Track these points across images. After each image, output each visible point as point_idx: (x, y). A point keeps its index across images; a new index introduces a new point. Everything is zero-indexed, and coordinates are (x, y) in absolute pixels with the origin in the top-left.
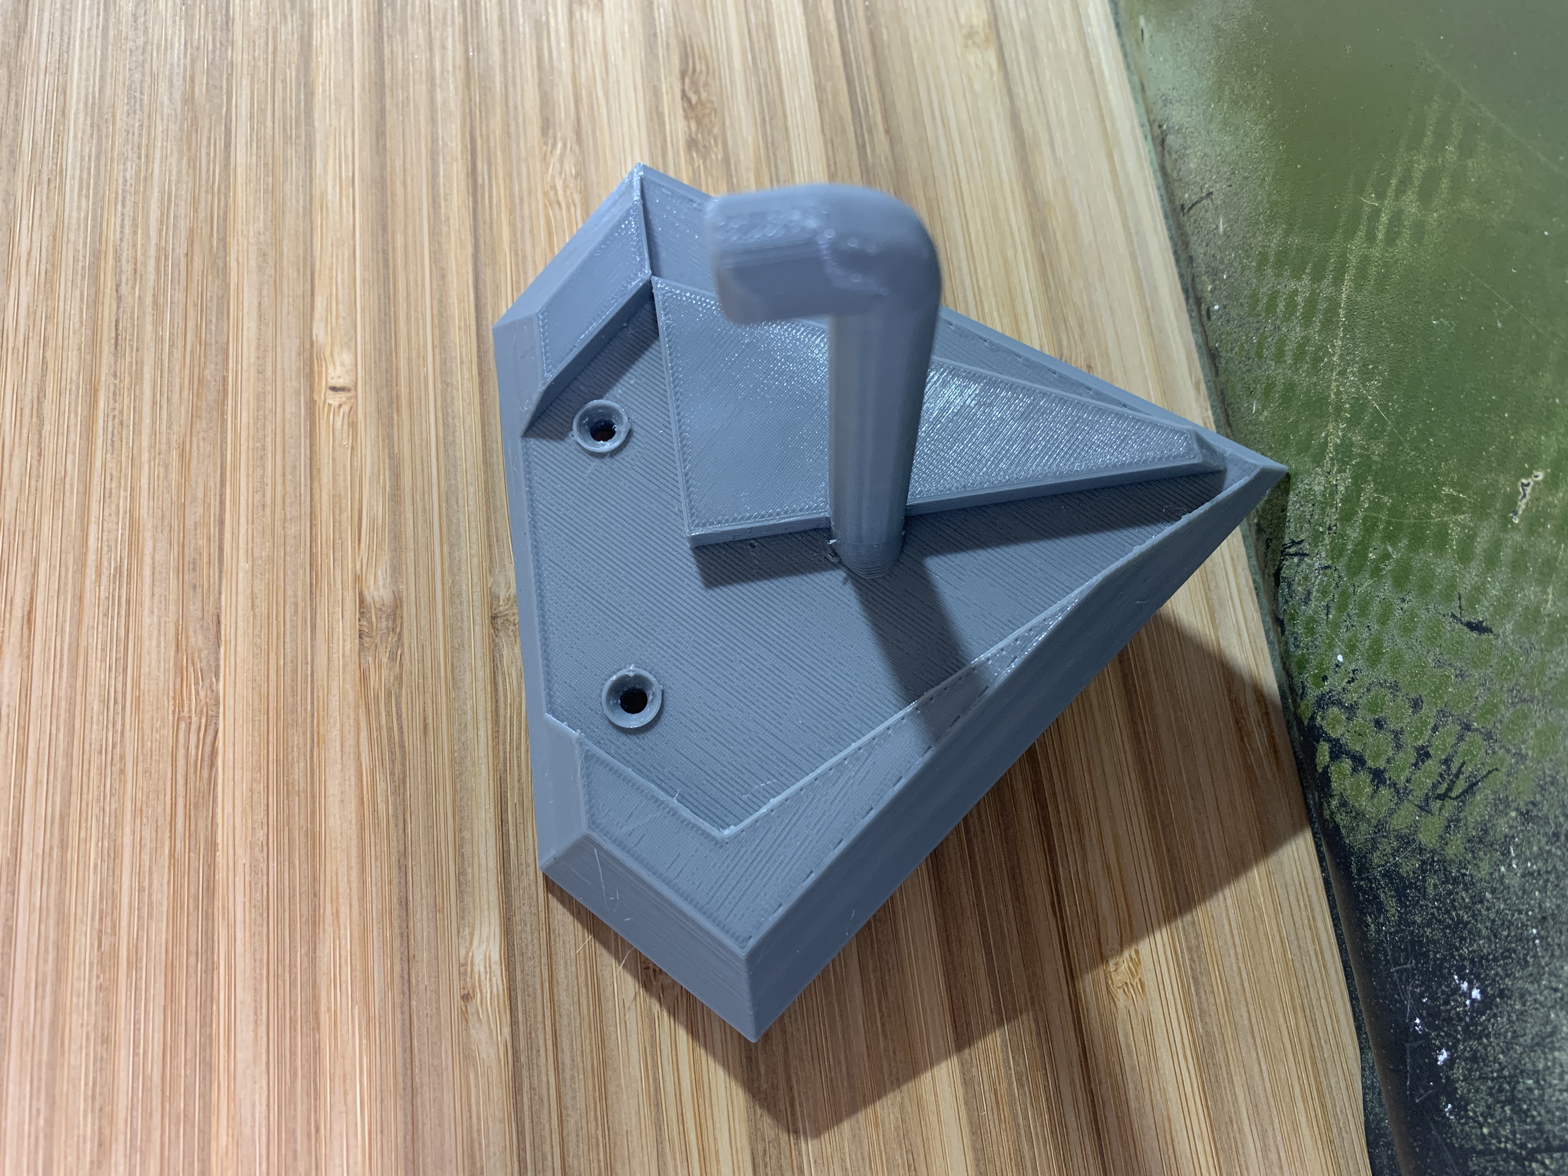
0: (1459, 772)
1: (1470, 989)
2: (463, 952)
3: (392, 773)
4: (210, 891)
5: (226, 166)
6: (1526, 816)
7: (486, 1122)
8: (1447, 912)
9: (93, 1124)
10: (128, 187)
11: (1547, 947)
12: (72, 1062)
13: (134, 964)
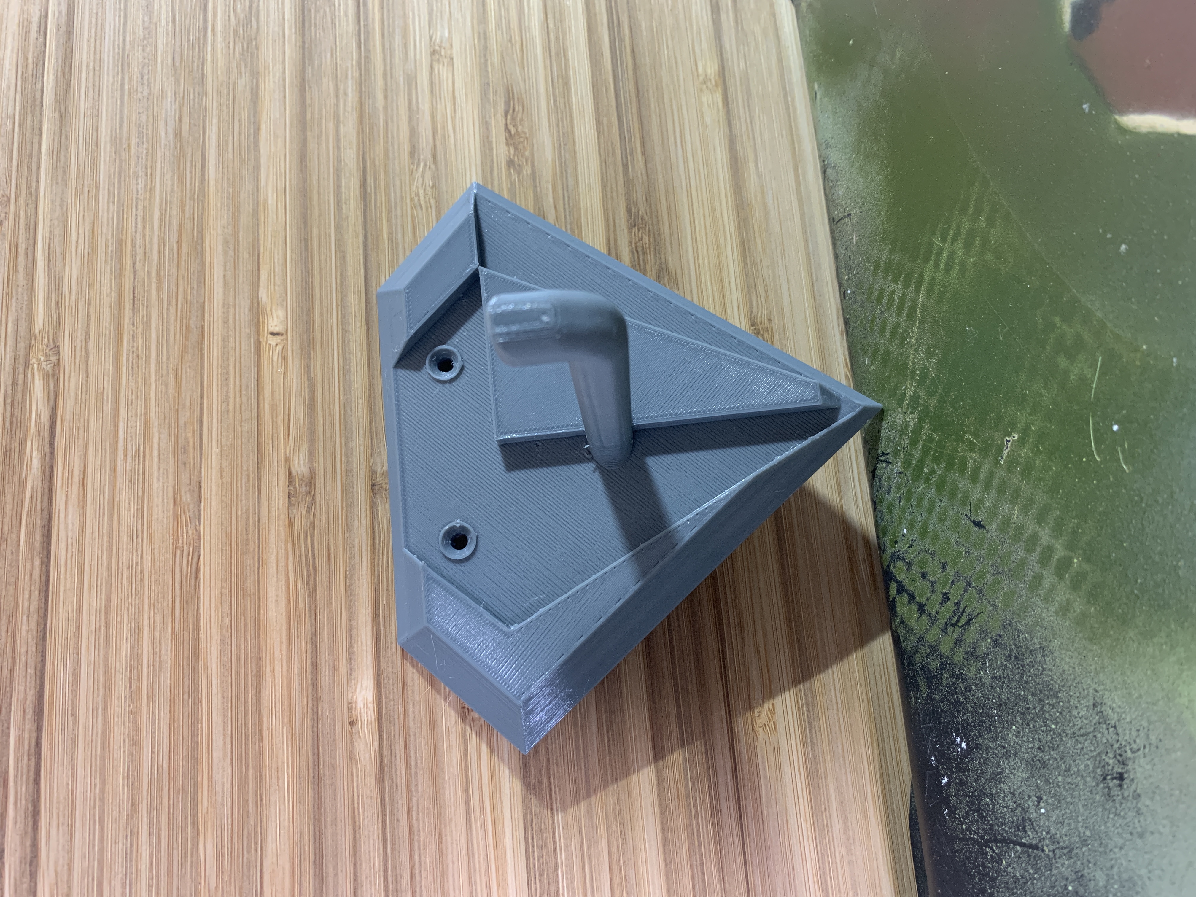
0: (964, 611)
1: (961, 742)
2: (350, 695)
3: (308, 584)
4: (196, 654)
5: (202, 181)
6: (995, 642)
7: (363, 798)
8: (952, 695)
9: (128, 793)
10: (139, 196)
11: (1001, 722)
12: (115, 756)
13: (151, 698)
